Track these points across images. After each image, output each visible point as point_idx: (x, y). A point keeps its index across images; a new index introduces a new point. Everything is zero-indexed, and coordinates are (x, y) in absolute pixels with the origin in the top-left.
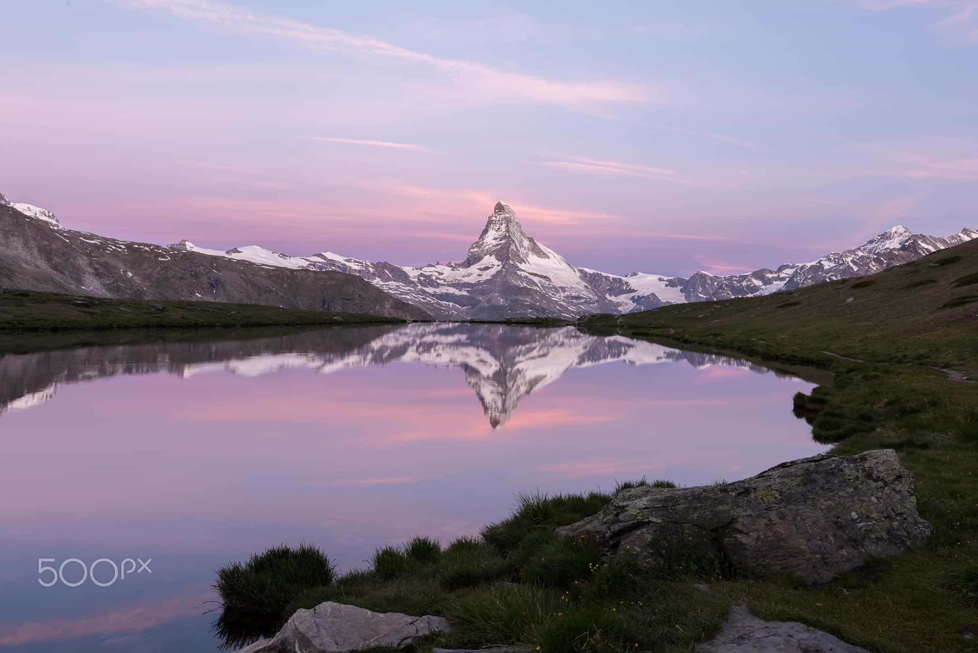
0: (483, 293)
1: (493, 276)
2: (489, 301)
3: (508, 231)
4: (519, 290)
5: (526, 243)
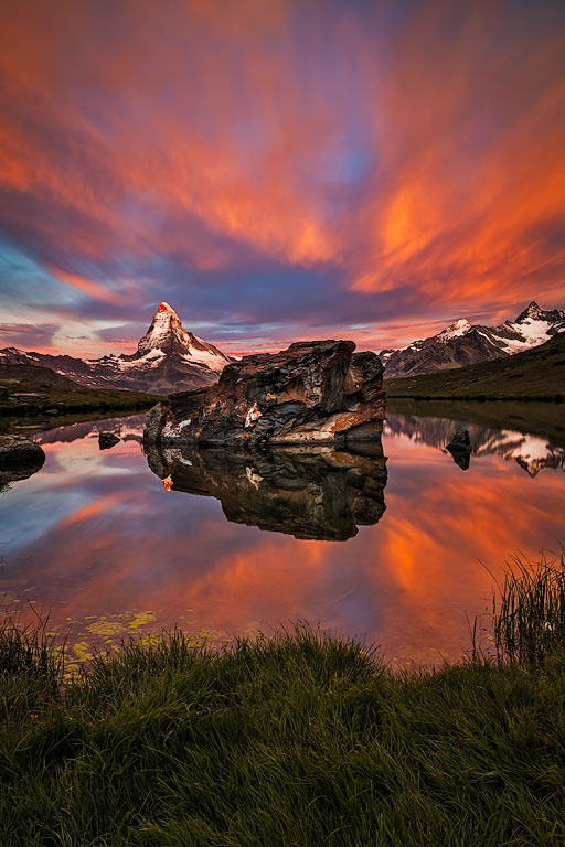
0: (152, 379)
1: (160, 364)
2: (159, 385)
3: (171, 327)
4: (184, 376)
5: (186, 337)
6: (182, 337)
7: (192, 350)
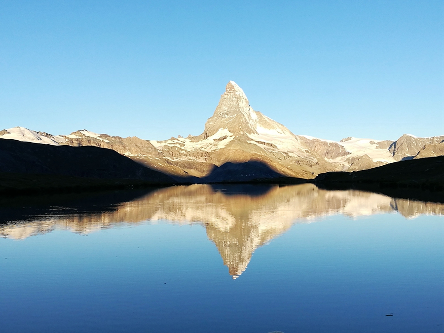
3: (238, 107)
5: (254, 116)
6: (249, 116)
7: (260, 129)
